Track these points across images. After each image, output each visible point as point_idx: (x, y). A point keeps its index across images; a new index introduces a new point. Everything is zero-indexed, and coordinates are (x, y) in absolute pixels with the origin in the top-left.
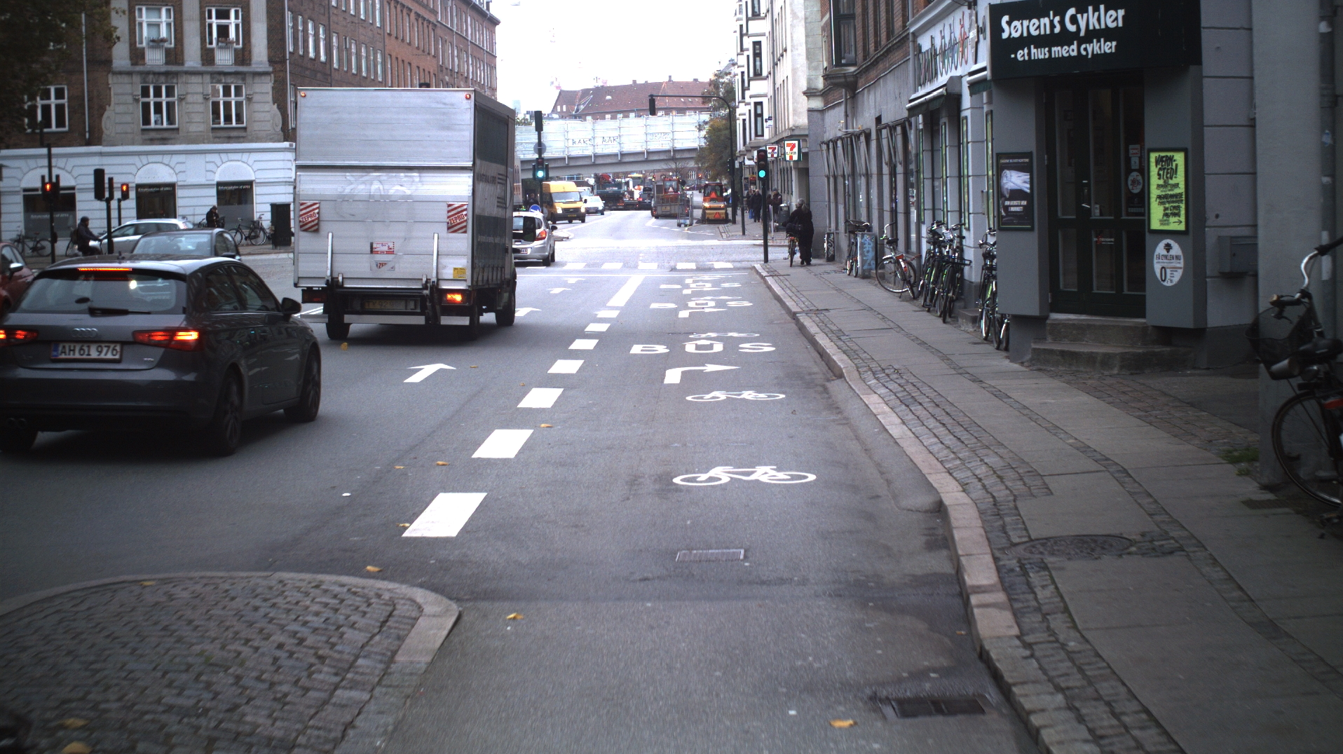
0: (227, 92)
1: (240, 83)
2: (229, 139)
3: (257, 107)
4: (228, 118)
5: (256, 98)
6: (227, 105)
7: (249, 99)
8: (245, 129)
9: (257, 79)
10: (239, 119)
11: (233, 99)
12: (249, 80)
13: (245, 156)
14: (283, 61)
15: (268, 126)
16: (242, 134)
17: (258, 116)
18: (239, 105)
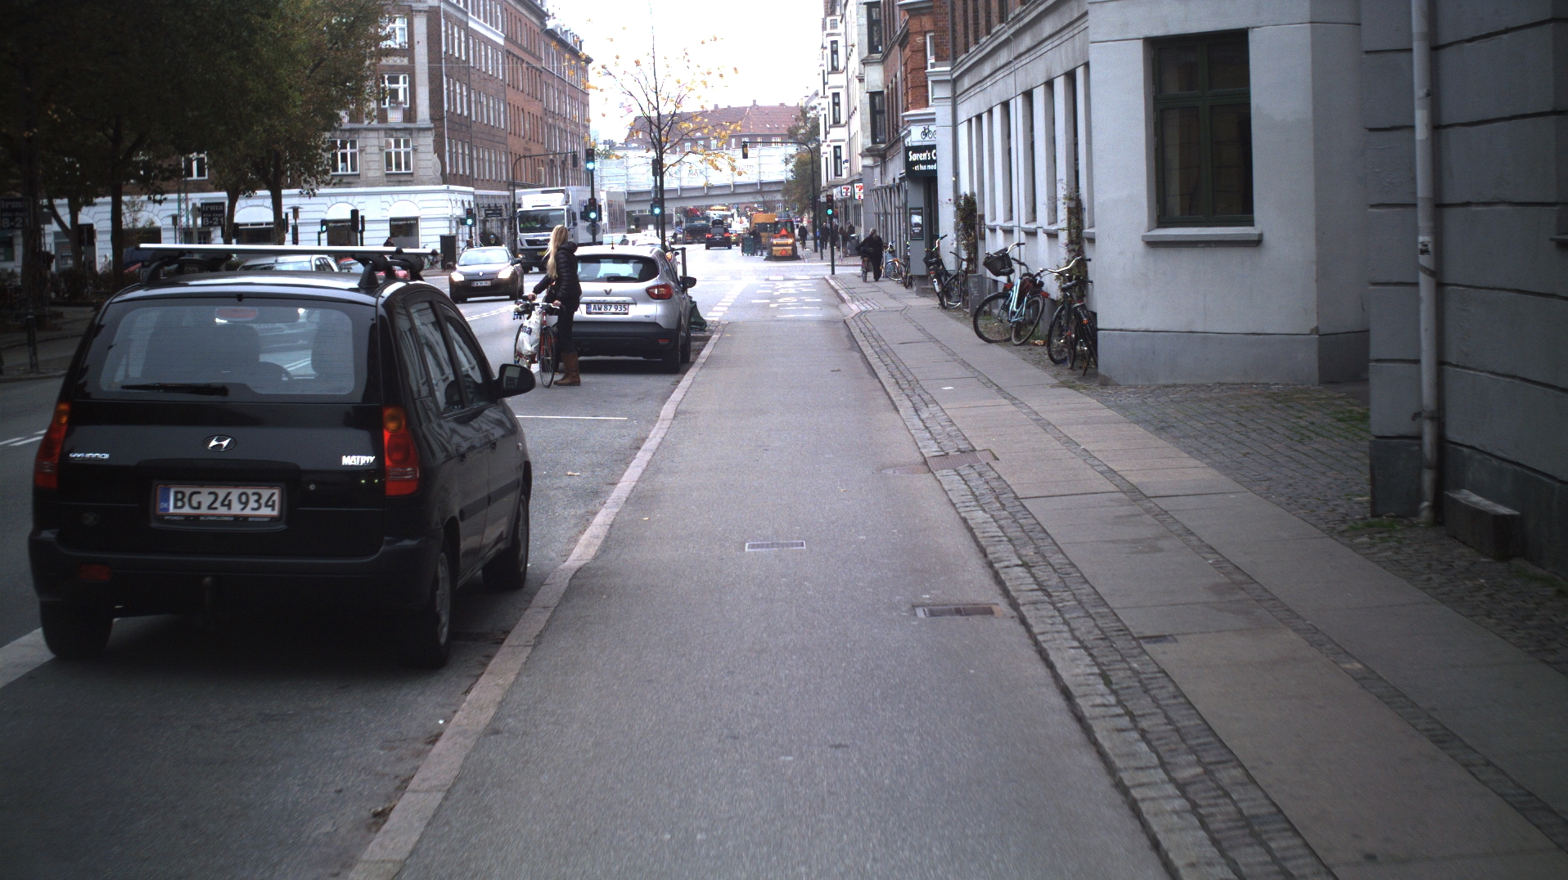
0: (397, 145)
1: (408, 137)
2: (400, 183)
3: (421, 156)
4: (398, 166)
5: (421, 149)
6: (398, 154)
7: (415, 150)
8: (412, 174)
9: (421, 134)
10: (407, 166)
11: (402, 150)
12: (415, 134)
13: (413, 196)
14: (442, 119)
15: (430, 172)
16: (410, 178)
17: (422, 164)
18: (407, 154)
